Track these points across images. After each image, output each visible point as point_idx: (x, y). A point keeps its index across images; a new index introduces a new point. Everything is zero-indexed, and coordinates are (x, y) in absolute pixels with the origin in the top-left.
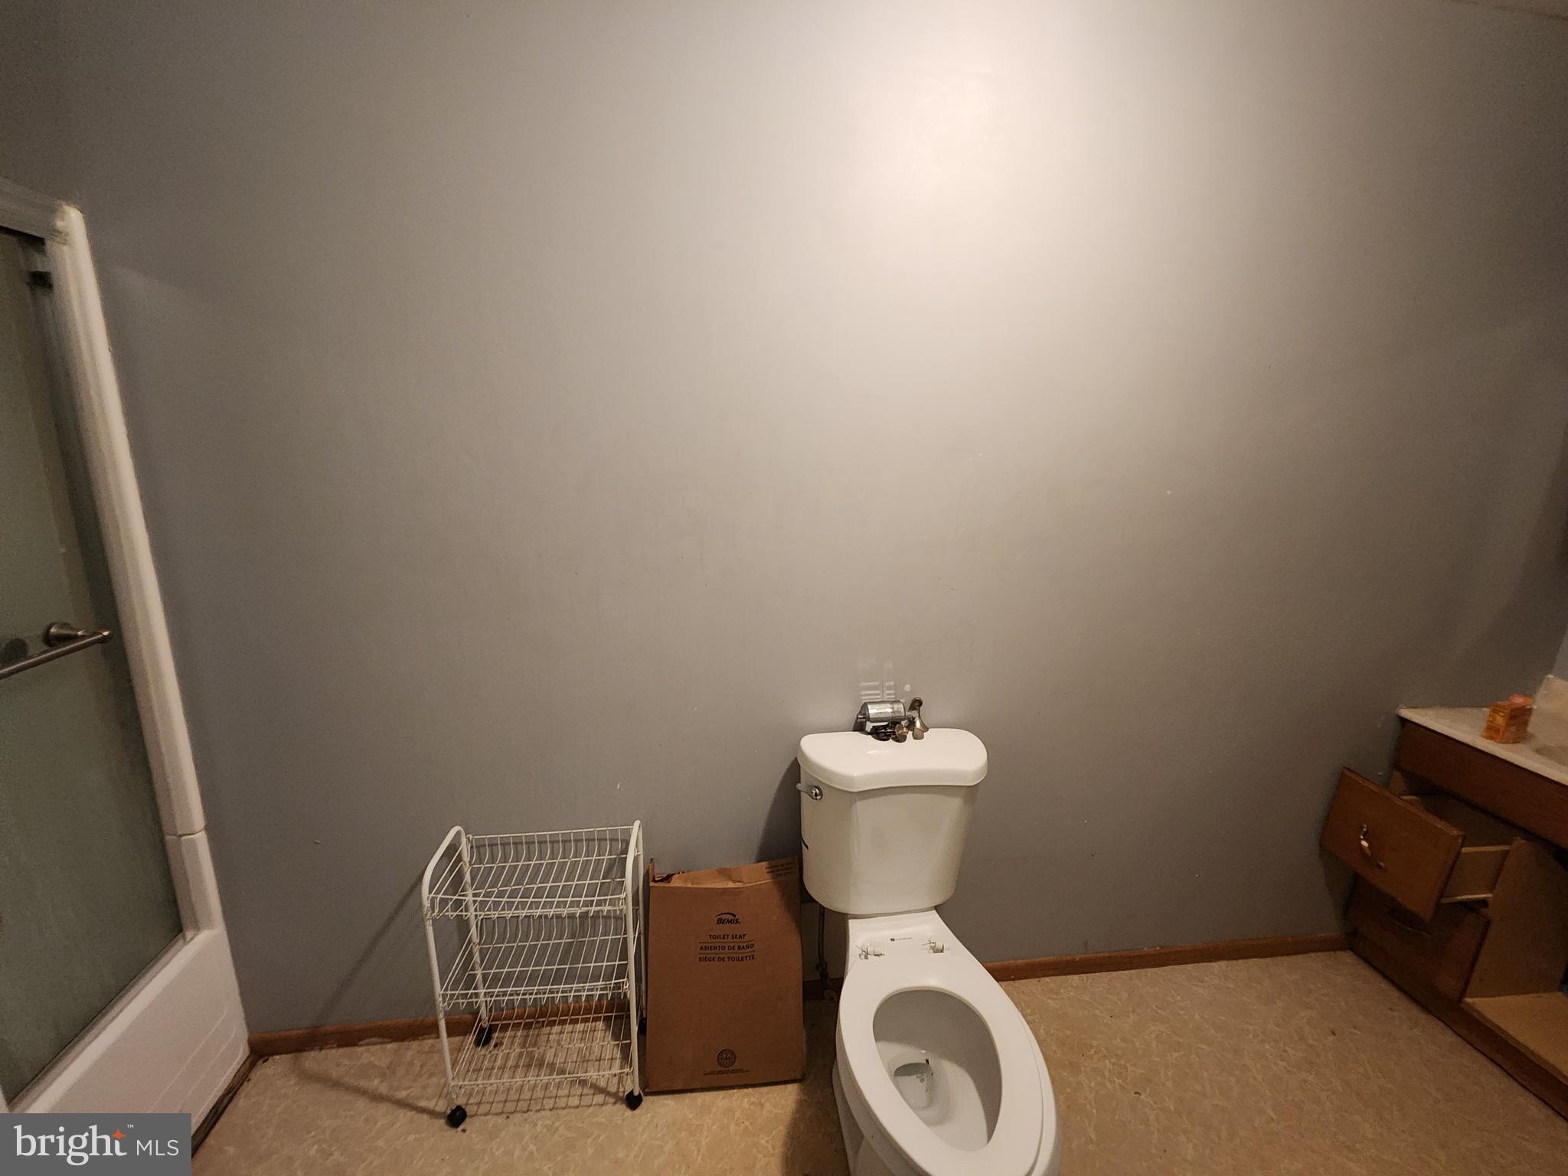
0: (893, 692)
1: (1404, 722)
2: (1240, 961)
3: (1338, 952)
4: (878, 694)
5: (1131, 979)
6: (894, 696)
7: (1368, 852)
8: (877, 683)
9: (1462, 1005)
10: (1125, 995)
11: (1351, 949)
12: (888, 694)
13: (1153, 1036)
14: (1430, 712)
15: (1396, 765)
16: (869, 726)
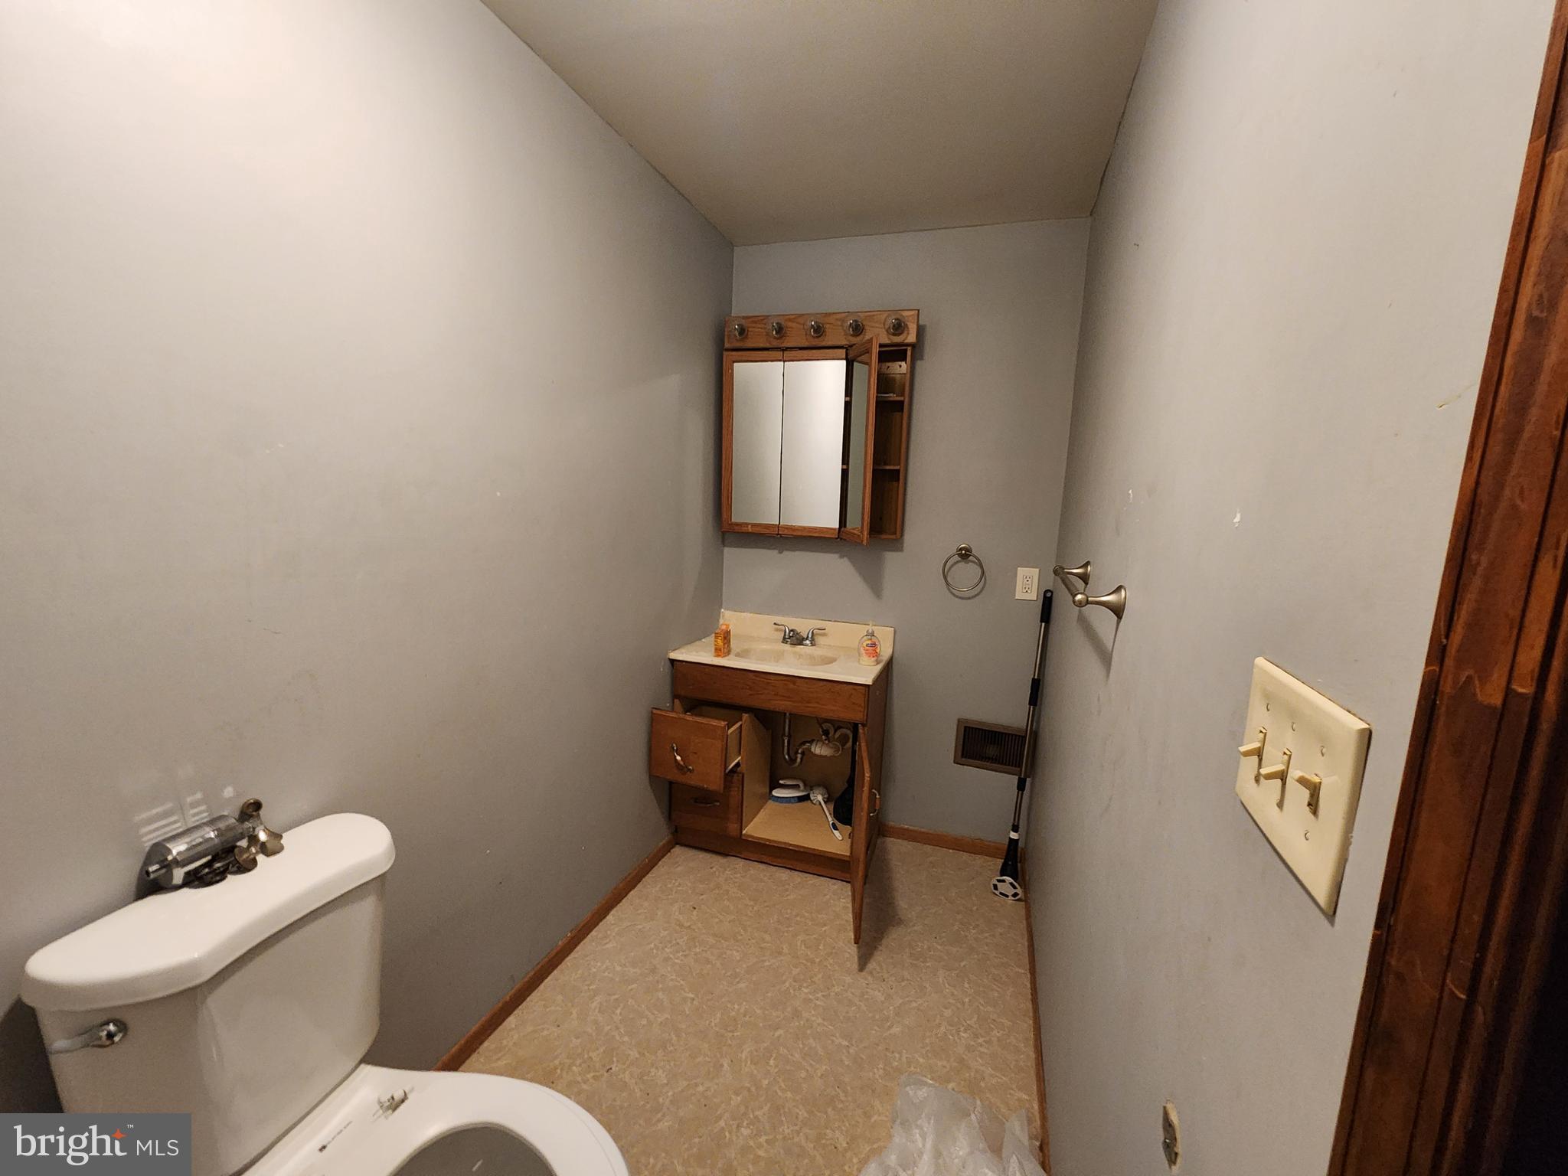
0: (203, 808)
1: (672, 661)
2: (624, 901)
3: (672, 851)
4: (175, 822)
5: (557, 980)
6: (205, 814)
7: (682, 763)
8: (169, 805)
9: (743, 838)
10: (560, 997)
11: (677, 844)
12: (194, 815)
13: (597, 1011)
14: (683, 650)
15: (675, 696)
16: (178, 875)
